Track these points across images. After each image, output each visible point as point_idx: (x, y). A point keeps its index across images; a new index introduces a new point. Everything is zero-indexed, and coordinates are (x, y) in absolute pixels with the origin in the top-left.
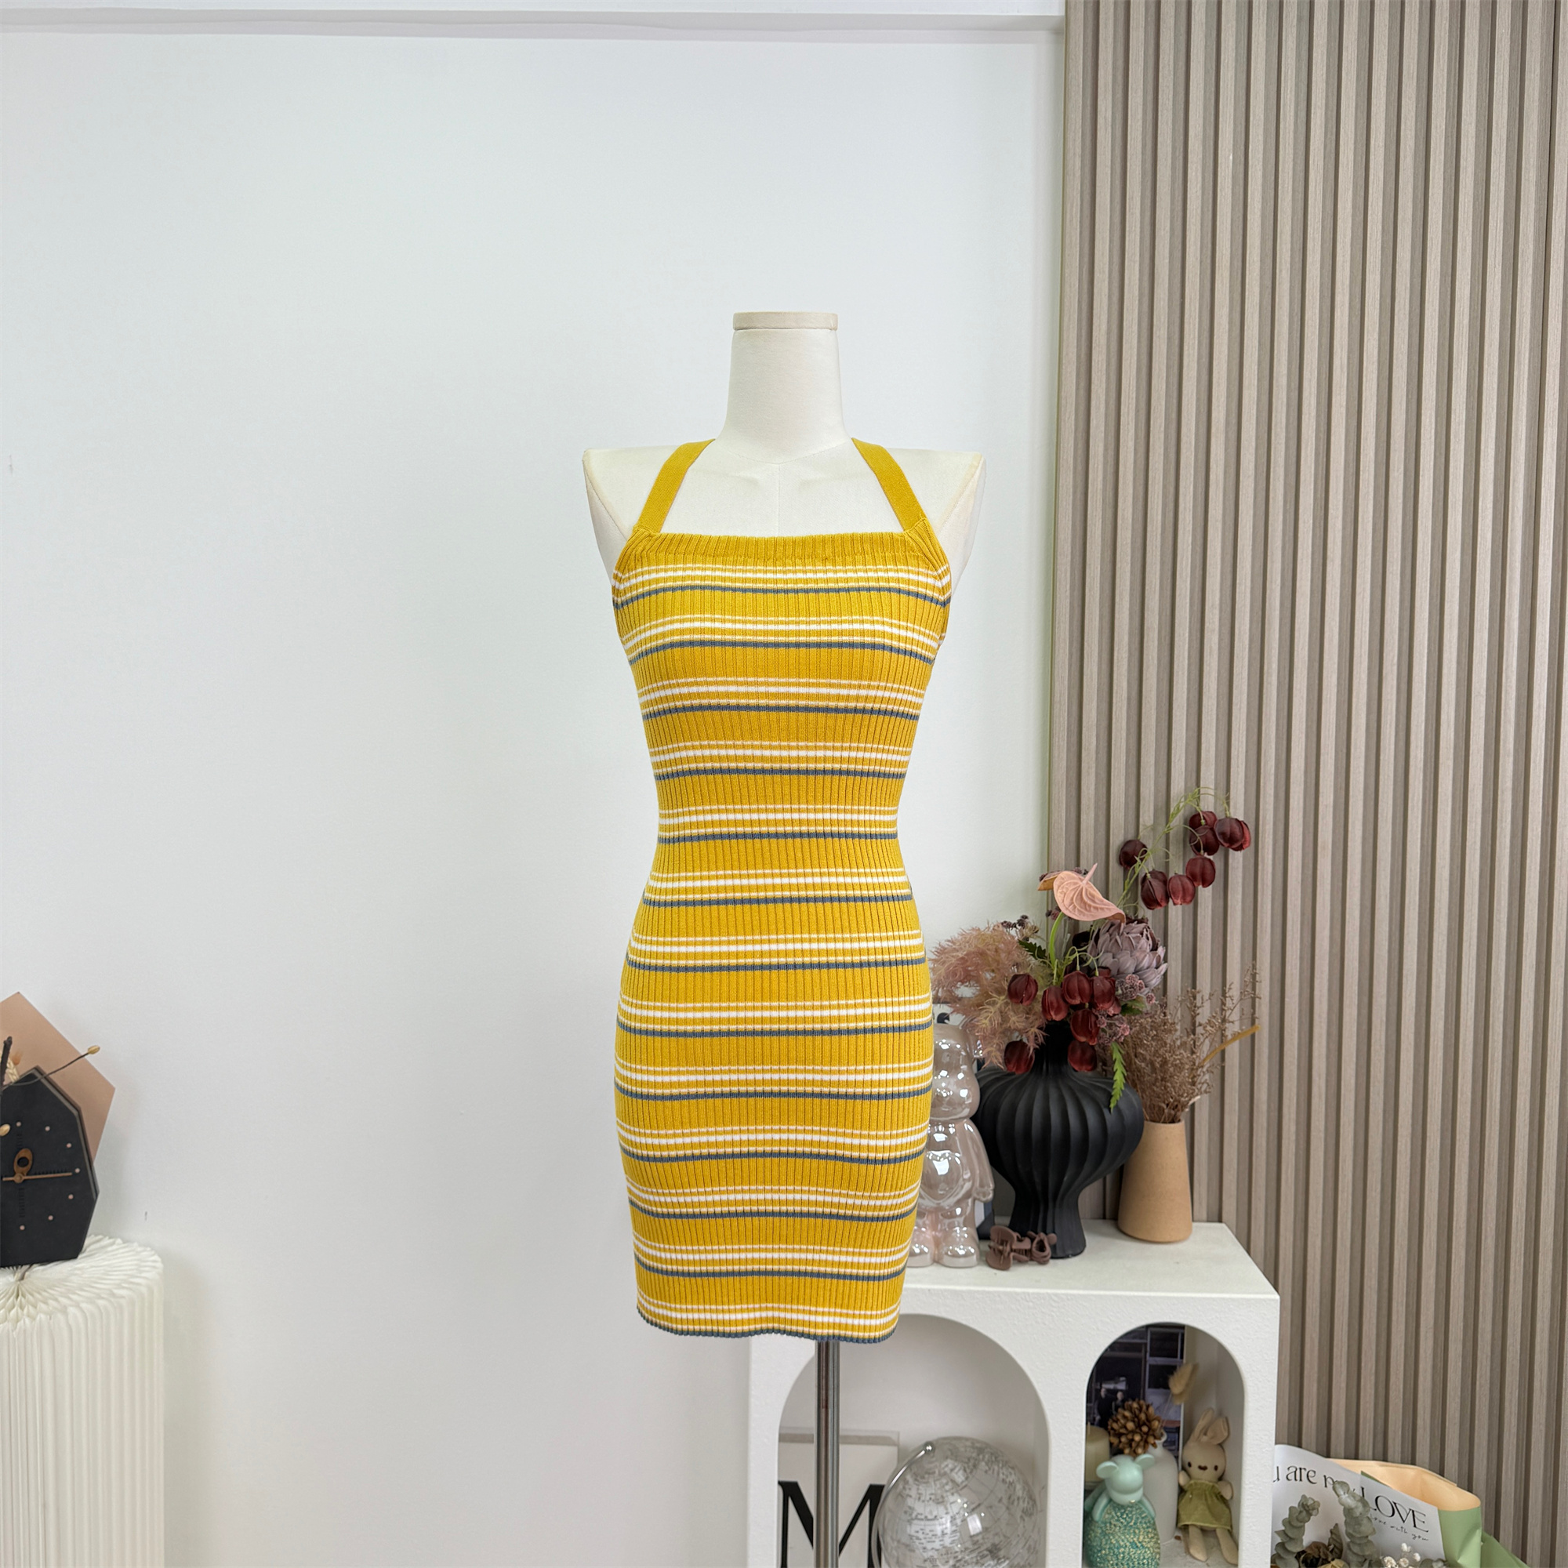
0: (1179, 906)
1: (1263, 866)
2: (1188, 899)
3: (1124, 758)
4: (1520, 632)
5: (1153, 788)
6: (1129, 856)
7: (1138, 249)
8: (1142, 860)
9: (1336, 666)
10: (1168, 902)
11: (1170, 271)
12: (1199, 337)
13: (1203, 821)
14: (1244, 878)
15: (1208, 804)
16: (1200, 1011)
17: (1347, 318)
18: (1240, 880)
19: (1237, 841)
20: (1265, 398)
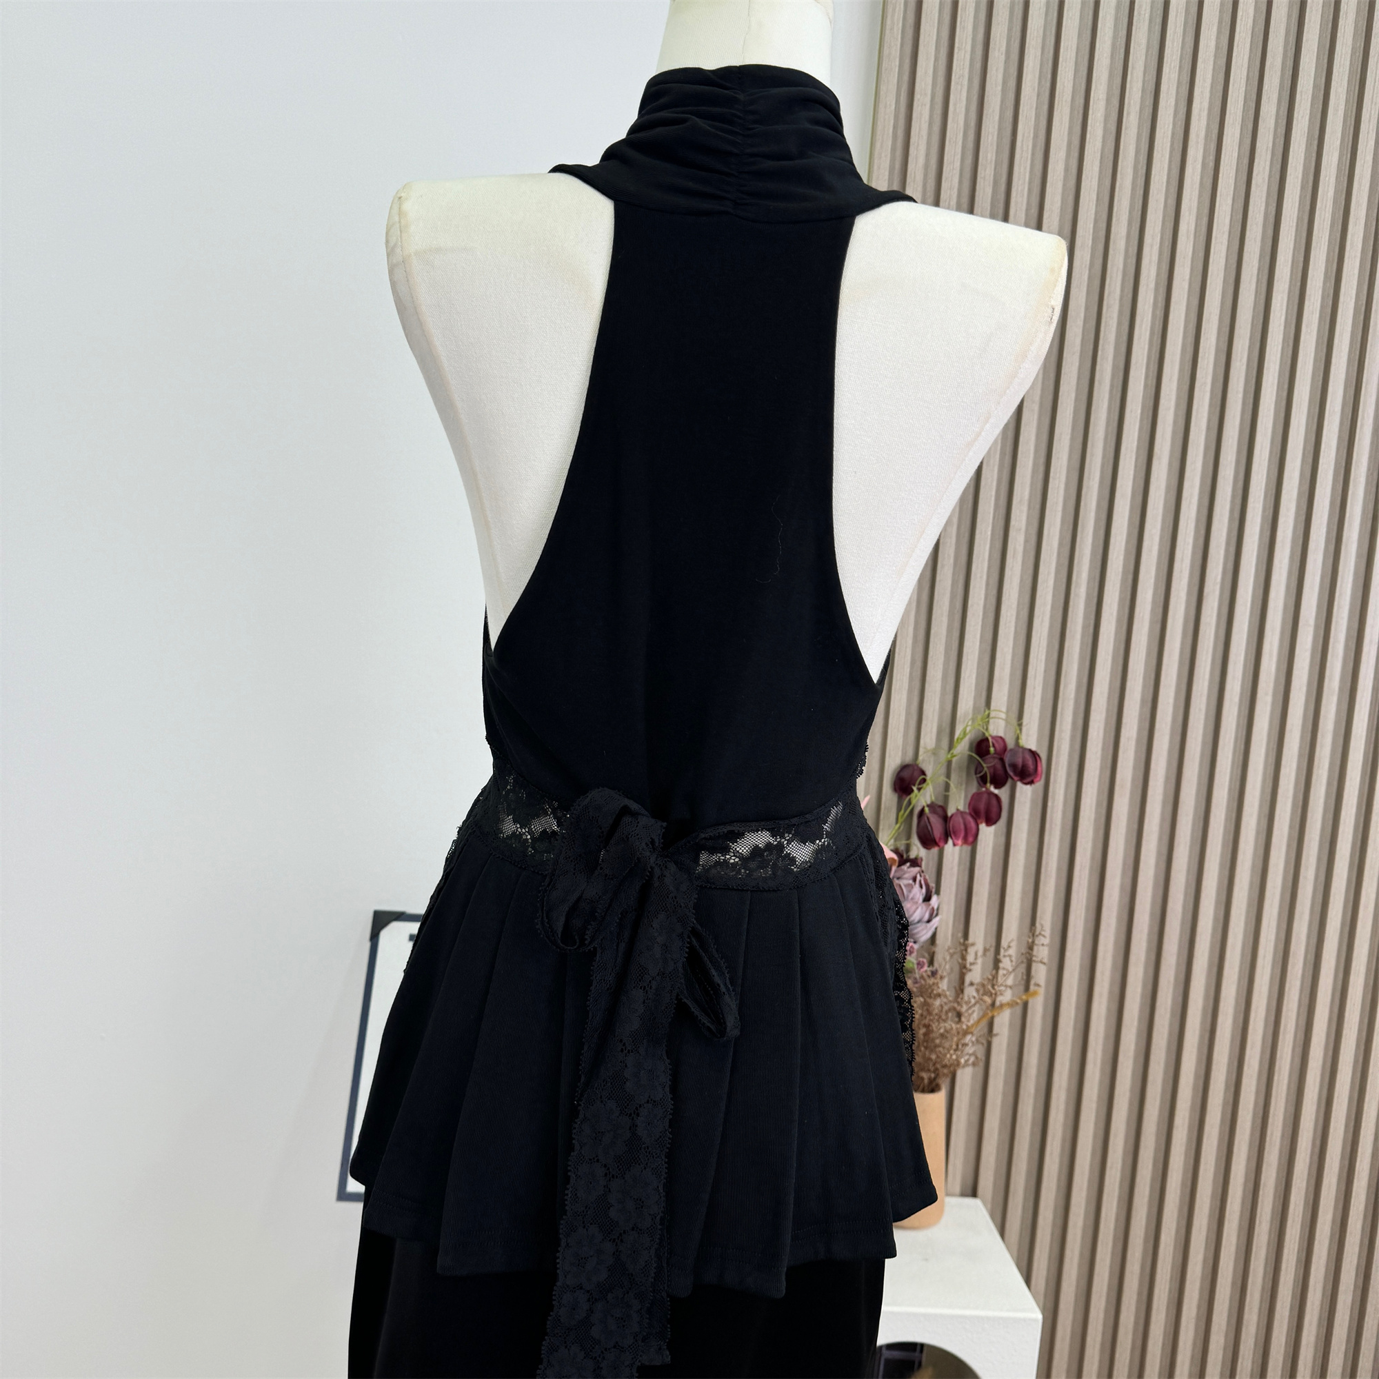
0: (957, 848)
1: (1053, 802)
2: (971, 839)
3: (907, 670)
4: (1358, 556)
5: (937, 707)
6: (906, 781)
7: (967, 70)
8: (919, 789)
9: (1152, 581)
10: (946, 842)
11: (1002, 101)
12: (1030, 183)
13: (992, 749)
14: (1031, 814)
15: (998, 728)
16: (972, 967)
17: (1199, 177)
18: (1027, 817)
19: (1029, 775)
20: (1099, 262)
